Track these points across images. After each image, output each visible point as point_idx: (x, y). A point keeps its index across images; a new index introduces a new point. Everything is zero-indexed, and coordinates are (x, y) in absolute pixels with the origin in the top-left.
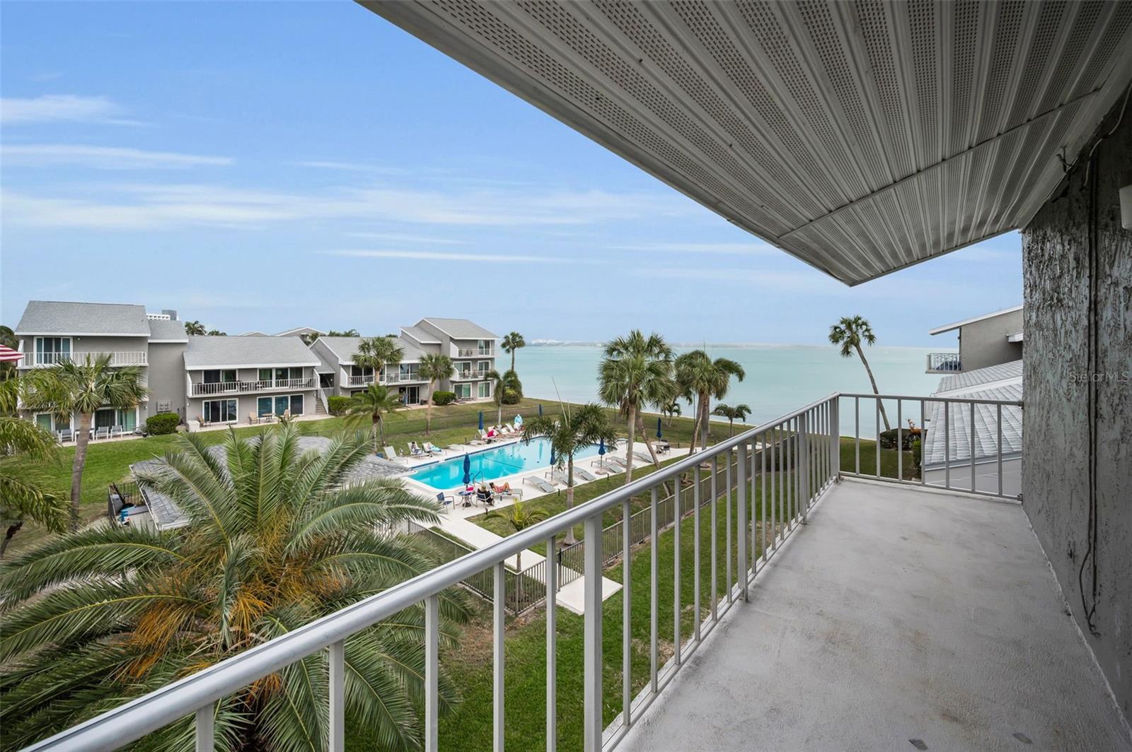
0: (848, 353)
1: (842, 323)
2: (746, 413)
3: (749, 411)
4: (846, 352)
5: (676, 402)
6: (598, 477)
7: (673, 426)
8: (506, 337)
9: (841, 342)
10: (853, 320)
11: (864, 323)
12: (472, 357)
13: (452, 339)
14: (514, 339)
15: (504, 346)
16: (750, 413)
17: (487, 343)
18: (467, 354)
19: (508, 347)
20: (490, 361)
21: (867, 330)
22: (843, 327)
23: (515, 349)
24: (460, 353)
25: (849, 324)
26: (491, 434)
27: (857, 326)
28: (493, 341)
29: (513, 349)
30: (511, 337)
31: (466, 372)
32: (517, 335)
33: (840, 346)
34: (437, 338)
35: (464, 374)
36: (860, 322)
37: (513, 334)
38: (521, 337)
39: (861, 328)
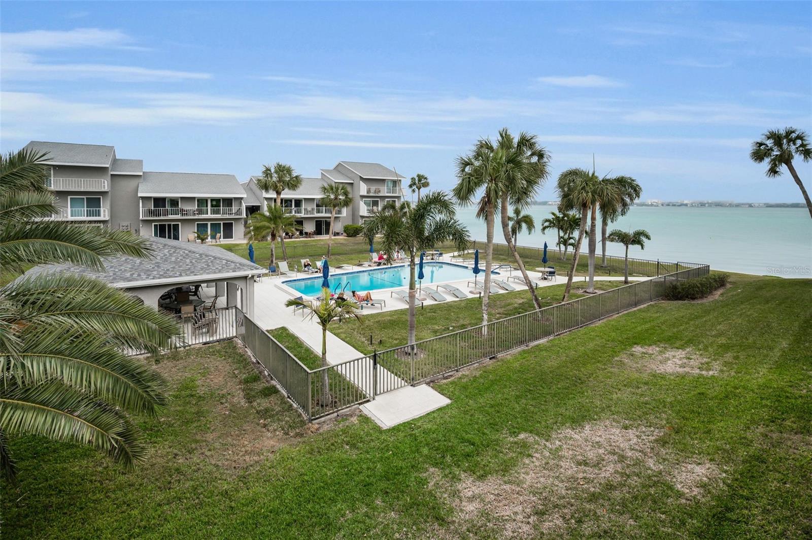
0: (775, 172)
1: (769, 138)
2: (644, 239)
3: (648, 237)
4: (773, 171)
5: (571, 236)
6: (470, 296)
7: (567, 259)
8: (413, 179)
9: (767, 160)
10: (784, 135)
11: (799, 137)
12: (381, 195)
13: (362, 178)
14: (420, 180)
15: (411, 186)
16: (649, 239)
17: (395, 183)
18: (375, 192)
19: (414, 187)
20: (396, 200)
21: (802, 145)
22: (770, 143)
23: (421, 190)
24: (369, 191)
25: (777, 138)
26: (381, 258)
27: (788, 142)
28: (400, 180)
29: (419, 189)
30: (417, 179)
31: (375, 208)
32: (423, 176)
33: (766, 164)
34: (350, 178)
35: (372, 210)
36: (794, 135)
37: (419, 176)
38: (426, 178)
39: (794, 144)
